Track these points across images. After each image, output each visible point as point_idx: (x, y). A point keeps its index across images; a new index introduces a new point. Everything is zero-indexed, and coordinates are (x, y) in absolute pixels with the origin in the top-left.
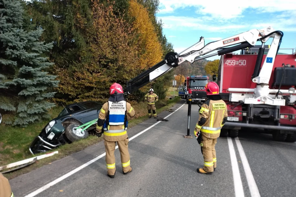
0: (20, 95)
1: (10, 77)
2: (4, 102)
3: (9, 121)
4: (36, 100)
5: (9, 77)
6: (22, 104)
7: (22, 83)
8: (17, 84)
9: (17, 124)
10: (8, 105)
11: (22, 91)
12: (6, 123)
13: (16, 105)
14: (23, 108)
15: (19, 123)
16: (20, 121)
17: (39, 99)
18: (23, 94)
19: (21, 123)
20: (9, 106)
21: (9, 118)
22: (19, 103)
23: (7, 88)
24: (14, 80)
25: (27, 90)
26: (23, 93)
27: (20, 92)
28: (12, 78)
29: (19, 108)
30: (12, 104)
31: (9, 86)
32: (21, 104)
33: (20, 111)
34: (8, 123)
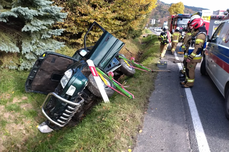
0: (24, 31)
1: (6, 6)
2: (3, 41)
3: (13, 64)
4: (42, 38)
5: (4, 6)
6: (26, 43)
7: (24, 14)
8: (18, 15)
9: (24, 69)
10: (8, 45)
11: (25, 26)
12: (10, 68)
13: (19, 45)
14: (28, 48)
15: (27, 67)
16: (27, 64)
17: (46, 37)
18: (28, 30)
19: (29, 67)
20: (10, 45)
21: (13, 60)
22: (22, 41)
23: (5, 21)
24: (13, 9)
25: (31, 24)
26: (28, 28)
27: (24, 27)
28: (9, 6)
29: (23, 48)
30: (13, 43)
31: (7, 19)
32: (24, 42)
33: (25, 53)
34: (12, 68)
